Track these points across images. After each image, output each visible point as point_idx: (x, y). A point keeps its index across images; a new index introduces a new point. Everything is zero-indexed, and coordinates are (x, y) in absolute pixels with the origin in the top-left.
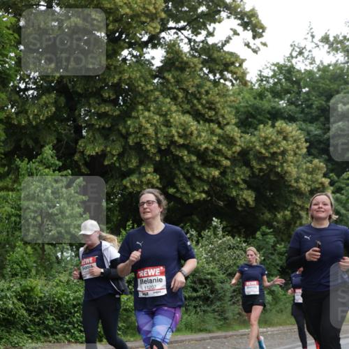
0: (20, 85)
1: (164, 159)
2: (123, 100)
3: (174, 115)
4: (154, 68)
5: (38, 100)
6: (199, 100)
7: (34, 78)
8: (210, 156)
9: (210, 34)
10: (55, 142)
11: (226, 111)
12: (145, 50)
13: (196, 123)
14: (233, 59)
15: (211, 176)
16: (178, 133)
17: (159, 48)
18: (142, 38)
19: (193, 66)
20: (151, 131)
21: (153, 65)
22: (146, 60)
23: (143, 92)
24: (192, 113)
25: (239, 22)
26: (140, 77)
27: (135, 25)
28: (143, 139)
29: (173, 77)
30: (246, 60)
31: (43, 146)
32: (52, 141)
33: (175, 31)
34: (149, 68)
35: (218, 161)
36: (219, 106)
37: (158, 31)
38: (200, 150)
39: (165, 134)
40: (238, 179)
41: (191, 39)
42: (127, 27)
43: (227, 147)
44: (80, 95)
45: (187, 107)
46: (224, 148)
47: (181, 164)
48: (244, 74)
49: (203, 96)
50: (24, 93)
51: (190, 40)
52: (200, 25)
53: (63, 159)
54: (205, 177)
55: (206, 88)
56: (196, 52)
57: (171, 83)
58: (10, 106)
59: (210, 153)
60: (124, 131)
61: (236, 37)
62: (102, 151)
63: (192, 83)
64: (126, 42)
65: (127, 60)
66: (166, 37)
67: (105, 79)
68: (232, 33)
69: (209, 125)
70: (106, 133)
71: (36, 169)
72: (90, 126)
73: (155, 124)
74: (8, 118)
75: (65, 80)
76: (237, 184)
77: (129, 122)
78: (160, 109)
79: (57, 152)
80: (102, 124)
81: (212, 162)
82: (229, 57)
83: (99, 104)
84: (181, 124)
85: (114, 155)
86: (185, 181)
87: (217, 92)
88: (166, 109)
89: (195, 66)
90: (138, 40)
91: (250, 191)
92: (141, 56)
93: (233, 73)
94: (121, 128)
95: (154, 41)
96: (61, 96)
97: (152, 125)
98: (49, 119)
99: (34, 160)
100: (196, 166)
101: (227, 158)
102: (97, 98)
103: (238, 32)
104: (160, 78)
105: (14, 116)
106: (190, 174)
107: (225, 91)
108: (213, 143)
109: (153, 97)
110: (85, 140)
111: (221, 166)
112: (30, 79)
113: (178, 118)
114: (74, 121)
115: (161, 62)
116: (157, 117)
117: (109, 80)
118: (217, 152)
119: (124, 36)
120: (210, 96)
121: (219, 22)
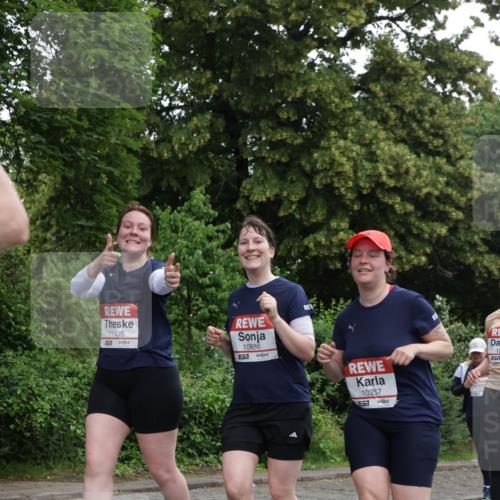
0: (162, 102)
1: (365, 208)
2: (308, 123)
3: (382, 144)
4: (355, 76)
5: (186, 124)
6: (420, 122)
7: (181, 91)
8: (434, 206)
9: (440, 26)
10: (209, 183)
11: (460, 139)
12: (342, 50)
13: (414, 156)
14: (472, 63)
15: (435, 235)
16: (388, 170)
17: (363, 48)
18: (337, 33)
19: (412, 72)
20: (348, 167)
21: (353, 72)
22: (344, 65)
23: (338, 111)
24: (409, 142)
25: (484, 6)
26: (334, 89)
27: (328, 15)
28: (335, 180)
29: (383, 89)
30: (492, 62)
31: (192, 189)
32: (205, 182)
33: (387, 21)
34: (347, 77)
35: (444, 212)
36: (449, 131)
37: (362, 21)
38: (419, 196)
39: (368, 172)
40: (476, 237)
41: (411, 33)
42: (317, 17)
43: (459, 192)
44: (246, 116)
45: (402, 133)
46: (455, 192)
47: (391, 216)
48: (489, 83)
49: (426, 117)
50: (167, 114)
51: (409, 35)
52: (425, 11)
53: (220, 206)
54: (426, 236)
55: (431, 105)
56: (417, 52)
57: (379, 98)
58: (147, 133)
59: (434, 201)
60: (308, 168)
61: (478, 29)
62: (277, 195)
63: (410, 98)
64: (314, 39)
65: (315, 65)
66: (374, 31)
67: (282, 93)
68: (472, 23)
69: (434, 159)
70: (281, 171)
71: (182, 221)
72: (259, 160)
73: (353, 158)
74: (145, 148)
75: (225, 95)
76: (473, 246)
77: (316, 155)
78: (362, 136)
79: (213, 198)
80: (277, 157)
81: (436, 214)
82: (467, 58)
83: (273, 129)
84: (392, 158)
85: (292, 203)
86: (398, 241)
87: (447, 110)
88: (371, 137)
89: (416, 72)
90: (332, 35)
91: (493, 256)
92: (335, 59)
93: (471, 82)
94: (303, 163)
95: (356, 37)
96: (219, 117)
97: (349, 159)
98: (202, 150)
99: (178, 208)
100: (413, 219)
101: (458, 208)
102: (271, 120)
103: (482, 21)
104: (363, 90)
105: (153, 146)
106: (403, 231)
107: (458, 108)
108: (440, 186)
109: (351, 119)
110: (252, 180)
111: (450, 219)
112: (176, 93)
113: (387, 148)
114: (237, 152)
115: (366, 67)
116: (356, 148)
117: (289, 94)
118: (444, 198)
119: (312, 30)
120: (436, 117)
121: (454, 8)
